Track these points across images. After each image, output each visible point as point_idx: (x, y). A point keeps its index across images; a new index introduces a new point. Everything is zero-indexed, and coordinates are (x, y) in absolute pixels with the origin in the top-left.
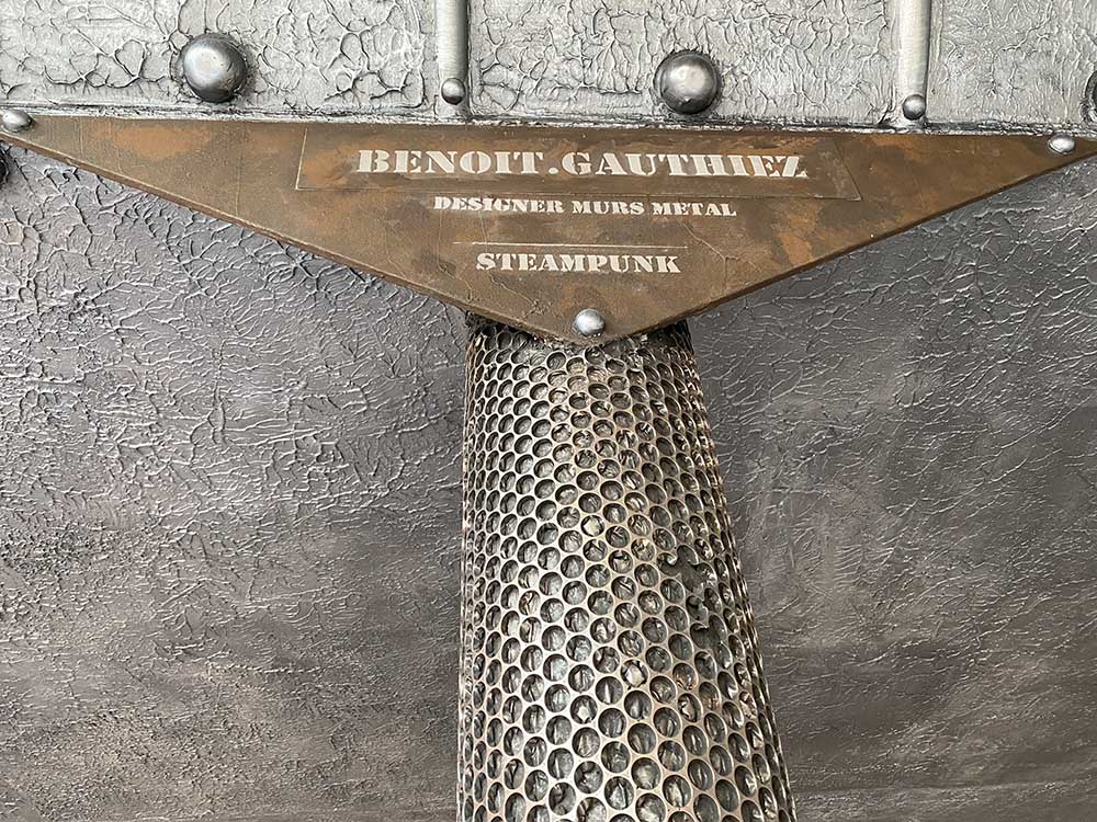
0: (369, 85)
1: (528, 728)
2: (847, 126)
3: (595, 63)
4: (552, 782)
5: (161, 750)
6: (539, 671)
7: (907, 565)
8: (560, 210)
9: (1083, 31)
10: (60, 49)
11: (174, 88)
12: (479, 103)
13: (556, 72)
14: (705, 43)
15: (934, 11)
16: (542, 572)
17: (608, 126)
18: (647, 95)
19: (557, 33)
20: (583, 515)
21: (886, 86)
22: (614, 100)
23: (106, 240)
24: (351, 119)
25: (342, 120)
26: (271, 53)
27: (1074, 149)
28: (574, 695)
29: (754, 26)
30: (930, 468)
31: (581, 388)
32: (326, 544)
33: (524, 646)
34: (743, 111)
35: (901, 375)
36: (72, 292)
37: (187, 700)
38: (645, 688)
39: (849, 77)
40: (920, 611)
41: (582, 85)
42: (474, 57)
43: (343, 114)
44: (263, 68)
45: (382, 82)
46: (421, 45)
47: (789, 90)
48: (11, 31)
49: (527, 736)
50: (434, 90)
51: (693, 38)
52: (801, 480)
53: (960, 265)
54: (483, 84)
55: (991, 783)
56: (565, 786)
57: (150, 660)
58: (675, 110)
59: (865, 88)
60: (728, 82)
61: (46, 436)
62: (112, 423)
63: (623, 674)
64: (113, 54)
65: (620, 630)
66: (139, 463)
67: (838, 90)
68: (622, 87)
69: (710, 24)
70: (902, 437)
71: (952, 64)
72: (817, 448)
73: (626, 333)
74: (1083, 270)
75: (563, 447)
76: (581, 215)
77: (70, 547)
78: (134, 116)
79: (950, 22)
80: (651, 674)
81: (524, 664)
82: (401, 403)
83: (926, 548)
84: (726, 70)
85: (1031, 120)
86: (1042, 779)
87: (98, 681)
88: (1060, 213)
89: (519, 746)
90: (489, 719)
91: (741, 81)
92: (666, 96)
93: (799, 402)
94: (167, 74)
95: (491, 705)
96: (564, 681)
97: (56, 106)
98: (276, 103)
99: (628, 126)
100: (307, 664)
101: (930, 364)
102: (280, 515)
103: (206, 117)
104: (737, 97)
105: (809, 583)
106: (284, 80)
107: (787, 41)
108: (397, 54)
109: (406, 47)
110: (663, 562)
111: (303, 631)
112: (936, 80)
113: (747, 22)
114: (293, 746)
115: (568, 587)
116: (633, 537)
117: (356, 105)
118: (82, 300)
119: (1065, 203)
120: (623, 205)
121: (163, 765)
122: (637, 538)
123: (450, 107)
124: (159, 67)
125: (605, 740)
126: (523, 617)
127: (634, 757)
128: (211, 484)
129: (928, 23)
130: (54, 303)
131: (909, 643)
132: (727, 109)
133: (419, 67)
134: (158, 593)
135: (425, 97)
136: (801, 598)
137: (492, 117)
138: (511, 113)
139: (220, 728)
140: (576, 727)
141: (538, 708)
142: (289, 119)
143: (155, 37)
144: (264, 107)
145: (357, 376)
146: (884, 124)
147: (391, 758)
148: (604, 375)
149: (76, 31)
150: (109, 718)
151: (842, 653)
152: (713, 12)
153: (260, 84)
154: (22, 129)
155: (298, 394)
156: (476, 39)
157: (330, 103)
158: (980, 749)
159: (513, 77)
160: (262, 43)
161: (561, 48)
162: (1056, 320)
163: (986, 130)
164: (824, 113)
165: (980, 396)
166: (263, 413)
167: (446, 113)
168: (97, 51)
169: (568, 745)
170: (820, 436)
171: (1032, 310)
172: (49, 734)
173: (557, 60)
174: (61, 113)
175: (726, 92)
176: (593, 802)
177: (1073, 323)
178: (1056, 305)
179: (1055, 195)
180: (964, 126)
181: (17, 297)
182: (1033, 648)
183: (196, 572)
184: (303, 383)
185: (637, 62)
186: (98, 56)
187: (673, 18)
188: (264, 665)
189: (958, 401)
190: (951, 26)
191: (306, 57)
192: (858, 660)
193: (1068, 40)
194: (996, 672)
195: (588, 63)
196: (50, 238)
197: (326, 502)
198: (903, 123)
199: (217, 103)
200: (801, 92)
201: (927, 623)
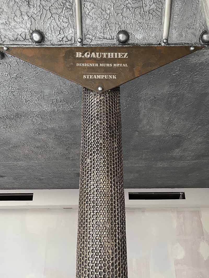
0: (65, 39)
1: (88, 147)
2: (153, 45)
3: (106, 34)
4: (90, 153)
5: (35, 150)
6: (90, 140)
7: (172, 121)
8: (98, 66)
9: (201, 23)
10: (11, 34)
11: (31, 41)
12: (85, 42)
13: (98, 35)
14: (126, 29)
15: (171, 21)
16: (91, 128)
17: (108, 46)
18: (115, 39)
19: (98, 28)
20: (97, 120)
21: (160, 36)
22: (109, 41)
23: (21, 66)
24: (62, 46)
25: (60, 46)
26: (47, 34)
27: (194, 49)
28: (94, 143)
29: (136, 25)
30: (175, 103)
31: (98, 100)
32: (63, 116)
33: (88, 137)
34: (133, 42)
35: (167, 88)
36: (16, 75)
37: (40, 142)
38: (102, 143)
39: (153, 35)
40: (175, 129)
41: (103, 38)
42: (83, 33)
43: (61, 45)
44: (46, 36)
45: (67, 39)
46: (74, 31)
47: (142, 38)
48: (2, 31)
49: (88, 148)
50: (76, 40)
51: (124, 28)
52: (149, 106)
53: (176, 68)
54: (85, 38)
55: (193, 160)
56: (92, 153)
57: (32, 135)
58: (120, 42)
59: (156, 37)
60: (130, 36)
61: (12, 98)
62: (24, 96)
63: (100, 141)
64: (20, 35)
65: (100, 135)
66: (29, 102)
67: (151, 37)
68: (110, 38)
69: (127, 25)
70: (168, 98)
71: (174, 31)
72: (152, 100)
73: (106, 90)
74: (200, 69)
75: (95, 110)
76: (101, 67)
77: (18, 116)
78: (25, 46)
79: (174, 23)
80: (103, 141)
81: (88, 139)
82: (74, 92)
83: (175, 117)
84: (130, 34)
85: (189, 42)
86: (203, 160)
87: (23, 138)
88: (194, 59)
89: (87, 149)
90: (84, 146)
91: (133, 36)
92: (118, 40)
93: (148, 92)
94: (29, 38)
95: (84, 144)
96: (93, 141)
97: (12, 45)
98: (49, 43)
99: (112, 46)
100: (61, 136)
101: (173, 85)
102: (54, 111)
103: (37, 46)
104: (132, 39)
105: (152, 124)
106: (50, 39)
107: (142, 28)
108: (70, 33)
109: (71, 32)
110: (107, 127)
111: (60, 131)
112: (170, 35)
113: (134, 24)
114: (59, 150)
115: (94, 130)
116: (103, 123)
117: (63, 43)
118: (18, 76)
119: (195, 58)
120: (109, 64)
121: (36, 153)
122: (104, 124)
123: (79, 43)
124: (28, 37)
125: (97, 148)
126: (88, 134)
127: (100, 150)
128: (41, 106)
129: (170, 23)
130: (13, 76)
131: (174, 135)
132: (130, 42)
133: (73, 36)
134: (33, 124)
135: (75, 41)
136: (151, 126)
137: (87, 45)
138: (90, 44)
139: (46, 147)
140: (93, 147)
141: (89, 145)
142: (51, 46)
143: (27, 31)
144: (47, 44)
145: (66, 88)
146: (160, 44)
147: (77, 153)
148: (102, 98)
149: (13, 30)
150: (26, 144)
151: (161, 136)
152: (128, 22)
153: (46, 40)
154: (7, 50)
155: (56, 91)
156: (84, 30)
157: (58, 43)
158: (190, 154)
159: (91, 36)
160: (45, 32)
161: (99, 31)
162: (196, 78)
163: (179, 45)
164: (149, 42)
165: (183, 91)
166: (50, 94)
167: (79, 45)
168: (17, 34)
169: (92, 149)
170: (152, 98)
171: (191, 76)
172: (16, 147)
173: (99, 33)
174: (12, 46)
175: (130, 38)
176: (95, 155)
177: (199, 78)
178: (195, 75)
179: (193, 56)
180: (175, 44)
181: (7, 75)
182: (199, 136)
183: (40, 120)
184: (56, 89)
185: (113, 33)
186: (17, 35)
187: (120, 24)
188: (53, 136)
189: (178, 92)
190: (174, 24)
191: (53, 34)
192: (164, 137)
193: (198, 25)
194: (192, 140)
195: (104, 33)
196: (12, 66)
197: (62, 109)
198: (163, 44)
199: (38, 43)
200: (144, 38)
201: (177, 131)
